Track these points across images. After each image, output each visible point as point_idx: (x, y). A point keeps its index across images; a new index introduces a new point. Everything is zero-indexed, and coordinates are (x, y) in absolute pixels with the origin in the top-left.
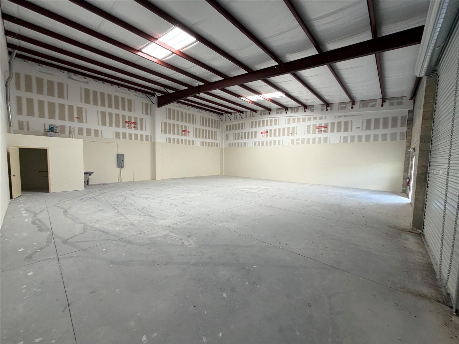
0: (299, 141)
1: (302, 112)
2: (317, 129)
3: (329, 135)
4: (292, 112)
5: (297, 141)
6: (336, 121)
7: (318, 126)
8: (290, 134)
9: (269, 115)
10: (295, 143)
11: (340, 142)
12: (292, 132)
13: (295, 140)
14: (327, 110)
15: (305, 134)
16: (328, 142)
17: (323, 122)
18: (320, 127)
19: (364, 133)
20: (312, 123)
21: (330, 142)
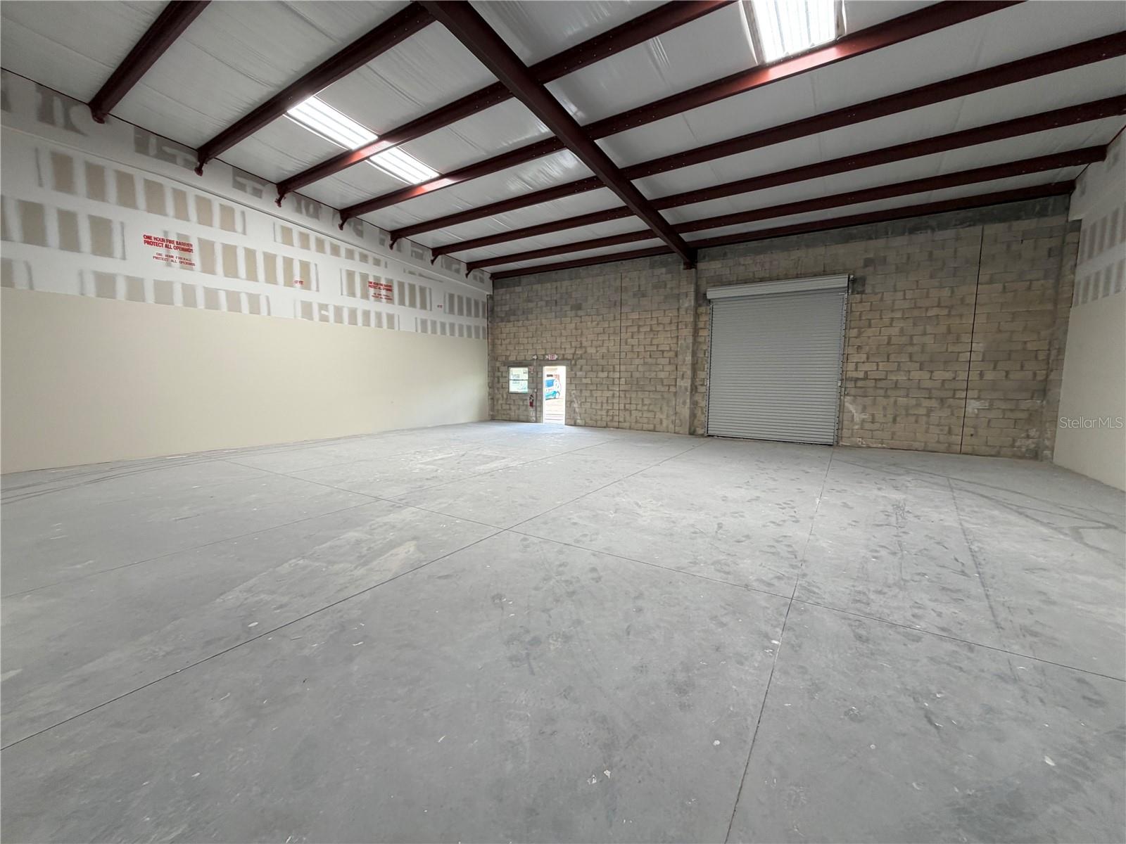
0: (327, 310)
1: (333, 225)
2: (370, 288)
3: (394, 309)
4: (299, 210)
5: (320, 311)
6: (408, 280)
7: (371, 279)
8: (296, 282)
9: (194, 173)
10: (316, 316)
11: (417, 331)
12: (301, 277)
13: (315, 308)
14: (391, 246)
15: (342, 294)
16: (397, 328)
17: (383, 275)
18: (376, 285)
19: (449, 319)
20: (358, 267)
21: (399, 329)
